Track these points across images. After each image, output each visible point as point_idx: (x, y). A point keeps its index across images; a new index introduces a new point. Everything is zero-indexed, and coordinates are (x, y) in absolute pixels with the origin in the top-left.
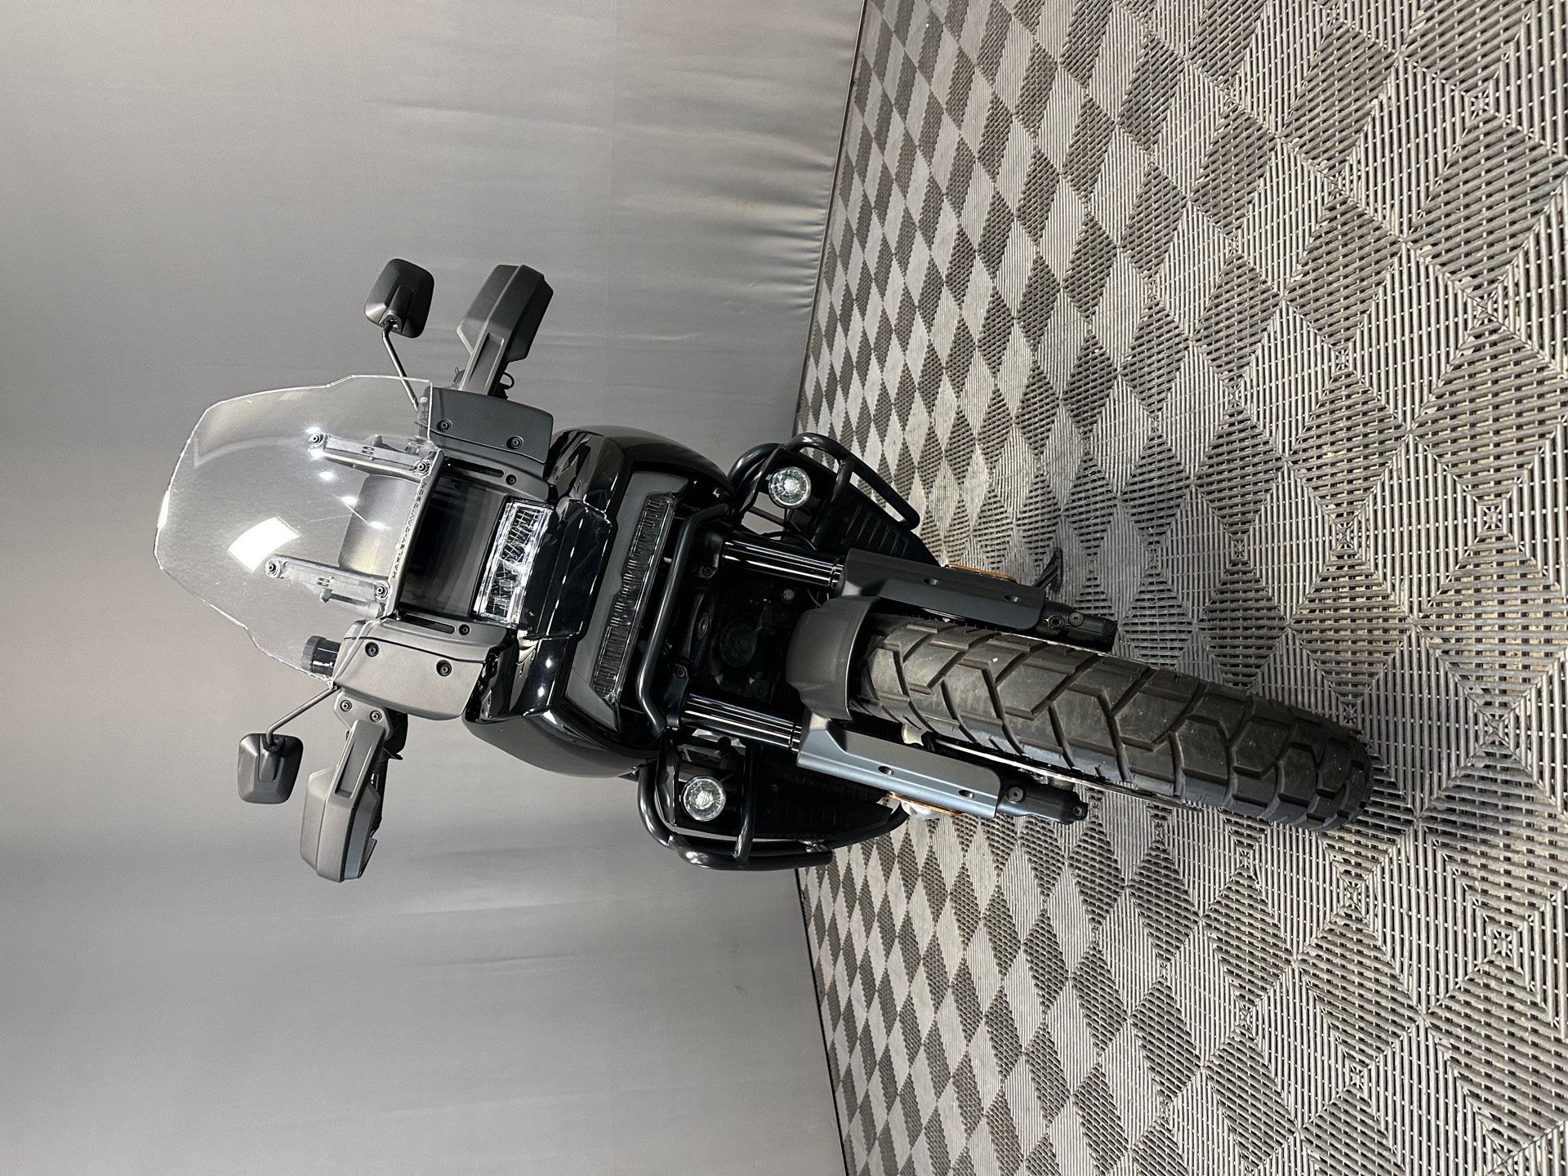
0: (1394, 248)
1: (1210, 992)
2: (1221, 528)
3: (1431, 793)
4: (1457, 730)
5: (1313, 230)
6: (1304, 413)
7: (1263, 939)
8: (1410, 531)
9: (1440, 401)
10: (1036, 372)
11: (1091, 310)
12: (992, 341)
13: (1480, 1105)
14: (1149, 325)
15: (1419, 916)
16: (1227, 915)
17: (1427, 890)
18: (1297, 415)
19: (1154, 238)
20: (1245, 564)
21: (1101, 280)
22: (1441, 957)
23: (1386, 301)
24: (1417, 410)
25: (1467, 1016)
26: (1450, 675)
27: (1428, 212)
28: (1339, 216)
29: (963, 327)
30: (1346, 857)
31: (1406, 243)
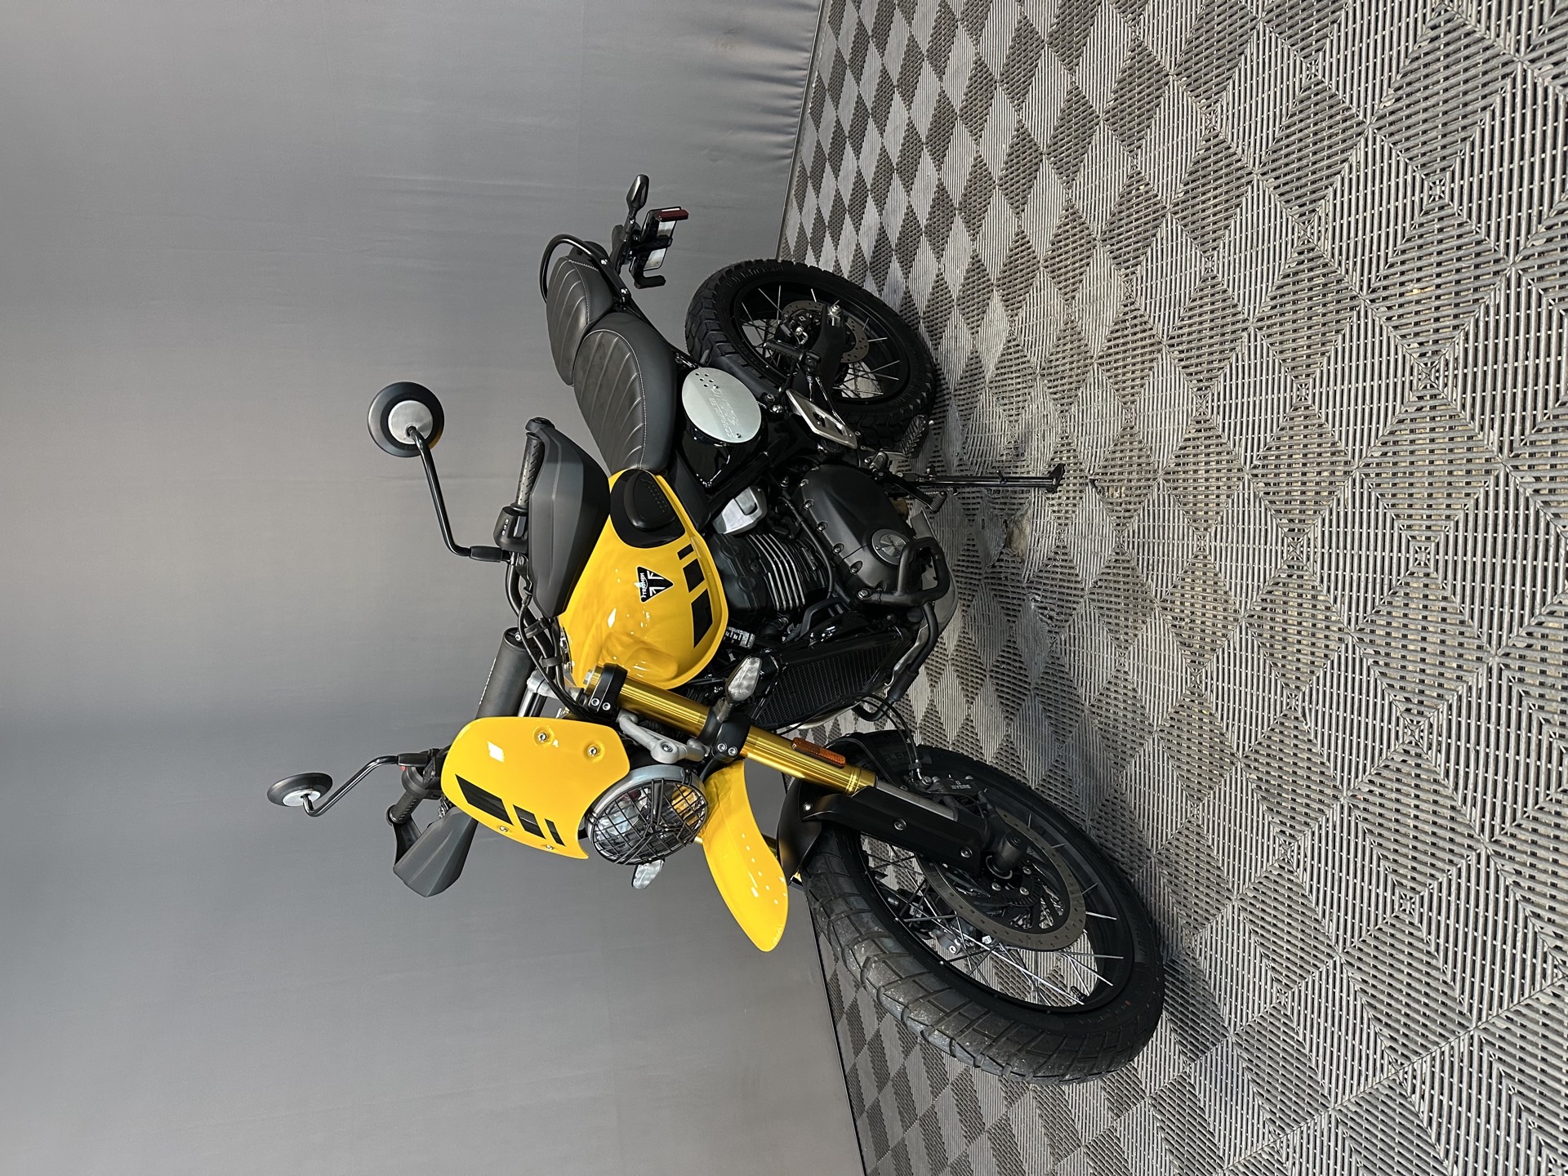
0: (1507, 70)
1: (1246, 830)
2: (1283, 371)
3: (1511, 631)
4: (1545, 569)
5: (1410, 50)
6: (1387, 248)
7: (1308, 777)
8: (1505, 370)
9: (1549, 232)
10: (1071, 211)
11: (1137, 144)
12: (1016, 179)
13: (1543, 925)
14: (1205, 159)
15: (1488, 750)
16: (1268, 755)
17: (1499, 725)
18: (1379, 250)
19: (1216, 63)
20: (1307, 408)
21: (1148, 111)
22: (1510, 788)
23: (1493, 126)
24: (1522, 242)
25: (1534, 842)
26: (1542, 514)
27: (1551, 29)
28: (1442, 35)
29: (979, 163)
30: (1407, 695)
31: (1522, 63)
